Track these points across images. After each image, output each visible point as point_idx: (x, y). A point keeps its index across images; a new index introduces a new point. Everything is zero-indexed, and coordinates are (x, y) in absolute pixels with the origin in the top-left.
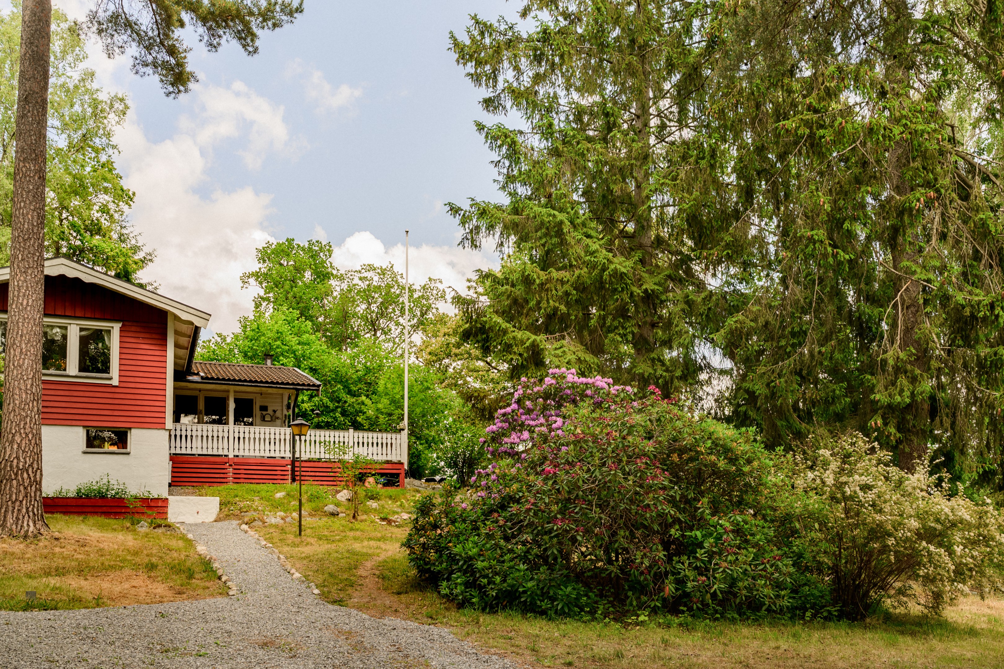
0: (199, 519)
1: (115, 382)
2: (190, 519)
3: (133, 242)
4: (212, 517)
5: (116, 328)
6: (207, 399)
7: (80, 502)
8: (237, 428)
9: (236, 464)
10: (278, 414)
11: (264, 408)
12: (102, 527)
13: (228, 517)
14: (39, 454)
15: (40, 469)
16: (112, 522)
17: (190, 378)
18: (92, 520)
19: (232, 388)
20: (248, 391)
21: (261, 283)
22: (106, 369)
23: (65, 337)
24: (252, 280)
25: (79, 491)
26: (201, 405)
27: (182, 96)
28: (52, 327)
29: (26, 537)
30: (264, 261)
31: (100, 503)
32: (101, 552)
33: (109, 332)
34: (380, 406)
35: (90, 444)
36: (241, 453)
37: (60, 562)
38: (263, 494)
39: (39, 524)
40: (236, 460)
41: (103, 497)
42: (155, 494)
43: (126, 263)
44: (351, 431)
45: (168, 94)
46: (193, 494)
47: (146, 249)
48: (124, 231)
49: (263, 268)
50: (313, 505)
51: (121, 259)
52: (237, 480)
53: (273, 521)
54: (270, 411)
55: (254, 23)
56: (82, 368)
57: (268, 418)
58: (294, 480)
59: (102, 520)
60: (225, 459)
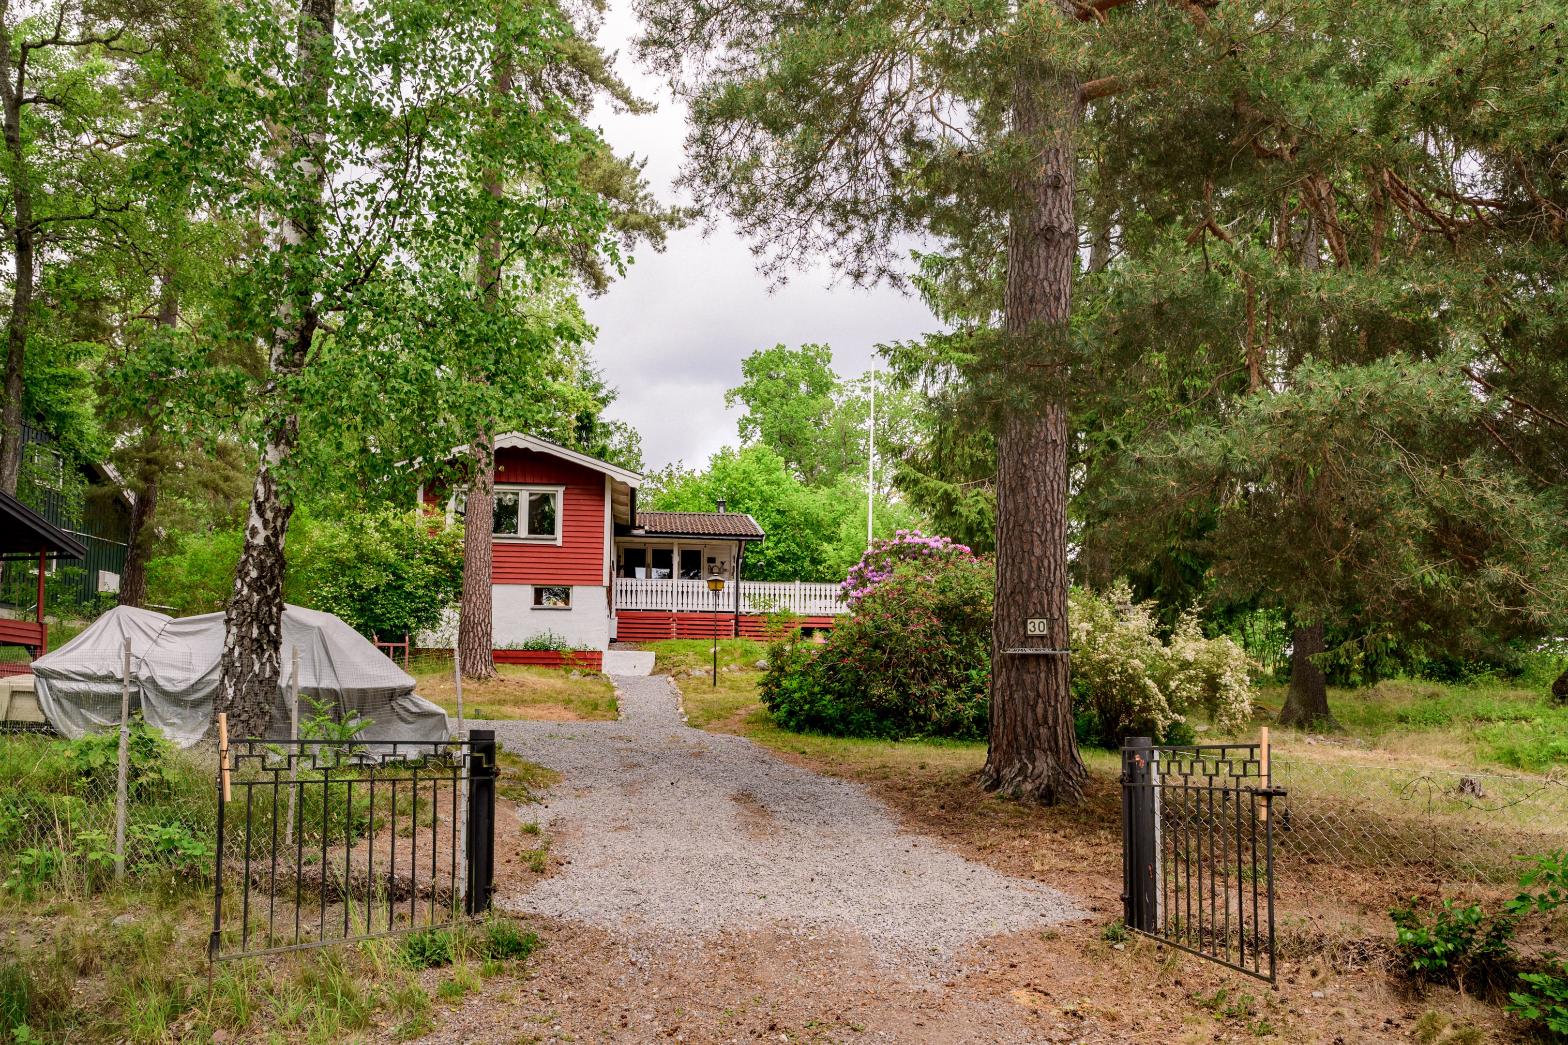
0: (637, 672)
1: (559, 543)
2: (626, 672)
3: (596, 379)
4: (649, 670)
5: (560, 491)
6: (655, 552)
7: (528, 654)
8: (680, 582)
9: (680, 619)
10: (726, 566)
11: (711, 560)
12: (540, 675)
13: (661, 671)
14: (489, 611)
15: (490, 623)
16: (551, 671)
17: (635, 532)
18: (535, 669)
19: (676, 541)
20: (693, 544)
21: (748, 402)
22: (552, 532)
23: (516, 502)
24: (738, 398)
25: (526, 645)
26: (649, 558)
27: (603, 296)
28: (505, 493)
29: (479, 678)
30: (752, 375)
31: (543, 655)
32: (534, 691)
33: (554, 496)
34: (842, 553)
35: (538, 600)
36: (685, 608)
37: (503, 697)
38: (698, 649)
39: (489, 668)
40: (680, 615)
41: (547, 650)
42: (591, 648)
43: (586, 407)
44: (798, 582)
45: (591, 296)
46: (633, 649)
47: (609, 387)
48: (587, 368)
49: (751, 382)
50: (745, 660)
51: (581, 403)
52: (681, 634)
53: (698, 673)
54: (718, 563)
55: (663, 225)
56: (532, 530)
57: (715, 570)
58: (737, 635)
59: (542, 669)
60: (668, 614)
